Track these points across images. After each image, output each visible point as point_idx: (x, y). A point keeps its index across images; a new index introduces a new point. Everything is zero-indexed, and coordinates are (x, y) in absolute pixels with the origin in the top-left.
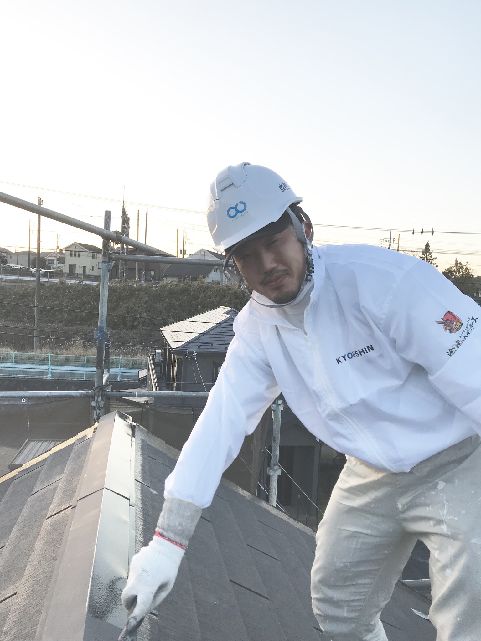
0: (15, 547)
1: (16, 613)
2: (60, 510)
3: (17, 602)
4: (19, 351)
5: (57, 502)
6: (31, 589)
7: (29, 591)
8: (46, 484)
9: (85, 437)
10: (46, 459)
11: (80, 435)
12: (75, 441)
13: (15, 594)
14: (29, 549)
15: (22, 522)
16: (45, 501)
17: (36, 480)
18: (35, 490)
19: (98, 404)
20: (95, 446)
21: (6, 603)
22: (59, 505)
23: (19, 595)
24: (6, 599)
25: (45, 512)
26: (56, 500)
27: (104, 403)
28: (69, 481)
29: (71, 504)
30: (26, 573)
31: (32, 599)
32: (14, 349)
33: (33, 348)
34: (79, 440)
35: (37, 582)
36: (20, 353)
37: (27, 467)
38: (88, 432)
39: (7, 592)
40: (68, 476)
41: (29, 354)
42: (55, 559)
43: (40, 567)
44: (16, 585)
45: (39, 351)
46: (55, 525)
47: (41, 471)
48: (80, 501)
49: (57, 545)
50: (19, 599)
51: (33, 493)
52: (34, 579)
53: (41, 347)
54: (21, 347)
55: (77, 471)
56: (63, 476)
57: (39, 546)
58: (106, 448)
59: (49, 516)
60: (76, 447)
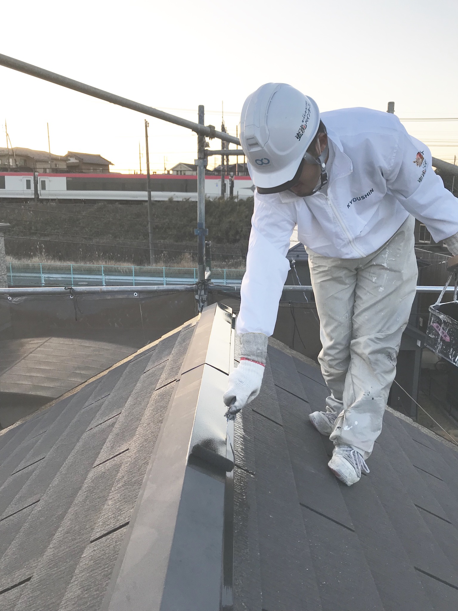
0: (129, 413)
1: (127, 464)
2: (166, 384)
3: (128, 455)
4: (138, 265)
5: (164, 378)
6: (141, 445)
7: (139, 447)
8: (156, 364)
9: (189, 325)
10: (157, 345)
11: (186, 324)
12: (181, 329)
13: (128, 450)
14: (141, 414)
15: (135, 394)
16: (155, 377)
17: (148, 362)
18: (147, 369)
19: (201, 297)
20: (198, 331)
21: (120, 456)
22: (166, 379)
23: (130, 450)
24: (120, 454)
25: (154, 386)
26: (163, 376)
27: (207, 296)
28: (175, 361)
29: (176, 378)
30: (137, 433)
31: (141, 453)
32: (133, 263)
33: (150, 263)
34: (184, 328)
35: (146, 440)
36: (139, 267)
37: (142, 352)
38: (193, 321)
39: (121, 448)
40: (174, 357)
41: (147, 268)
42: (161, 422)
43: (149, 428)
44: (129, 442)
45: (154, 265)
46: (162, 395)
47: (152, 354)
48: (184, 374)
49: (163, 411)
50: (131, 453)
51: (145, 371)
52: (144, 438)
53: (157, 261)
54: (139, 262)
55: (183, 352)
56: (170, 357)
57: (148, 412)
58: (208, 332)
59: (158, 388)
60: (183, 333)
